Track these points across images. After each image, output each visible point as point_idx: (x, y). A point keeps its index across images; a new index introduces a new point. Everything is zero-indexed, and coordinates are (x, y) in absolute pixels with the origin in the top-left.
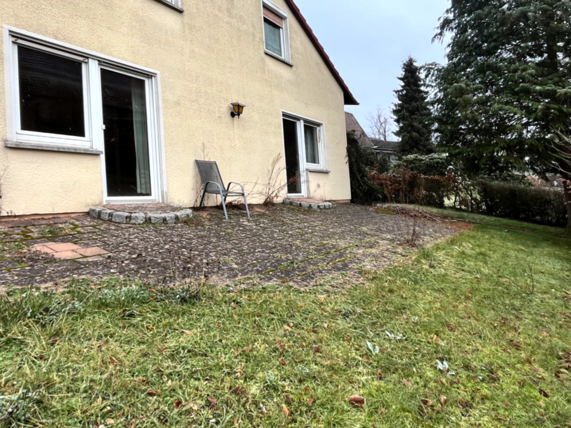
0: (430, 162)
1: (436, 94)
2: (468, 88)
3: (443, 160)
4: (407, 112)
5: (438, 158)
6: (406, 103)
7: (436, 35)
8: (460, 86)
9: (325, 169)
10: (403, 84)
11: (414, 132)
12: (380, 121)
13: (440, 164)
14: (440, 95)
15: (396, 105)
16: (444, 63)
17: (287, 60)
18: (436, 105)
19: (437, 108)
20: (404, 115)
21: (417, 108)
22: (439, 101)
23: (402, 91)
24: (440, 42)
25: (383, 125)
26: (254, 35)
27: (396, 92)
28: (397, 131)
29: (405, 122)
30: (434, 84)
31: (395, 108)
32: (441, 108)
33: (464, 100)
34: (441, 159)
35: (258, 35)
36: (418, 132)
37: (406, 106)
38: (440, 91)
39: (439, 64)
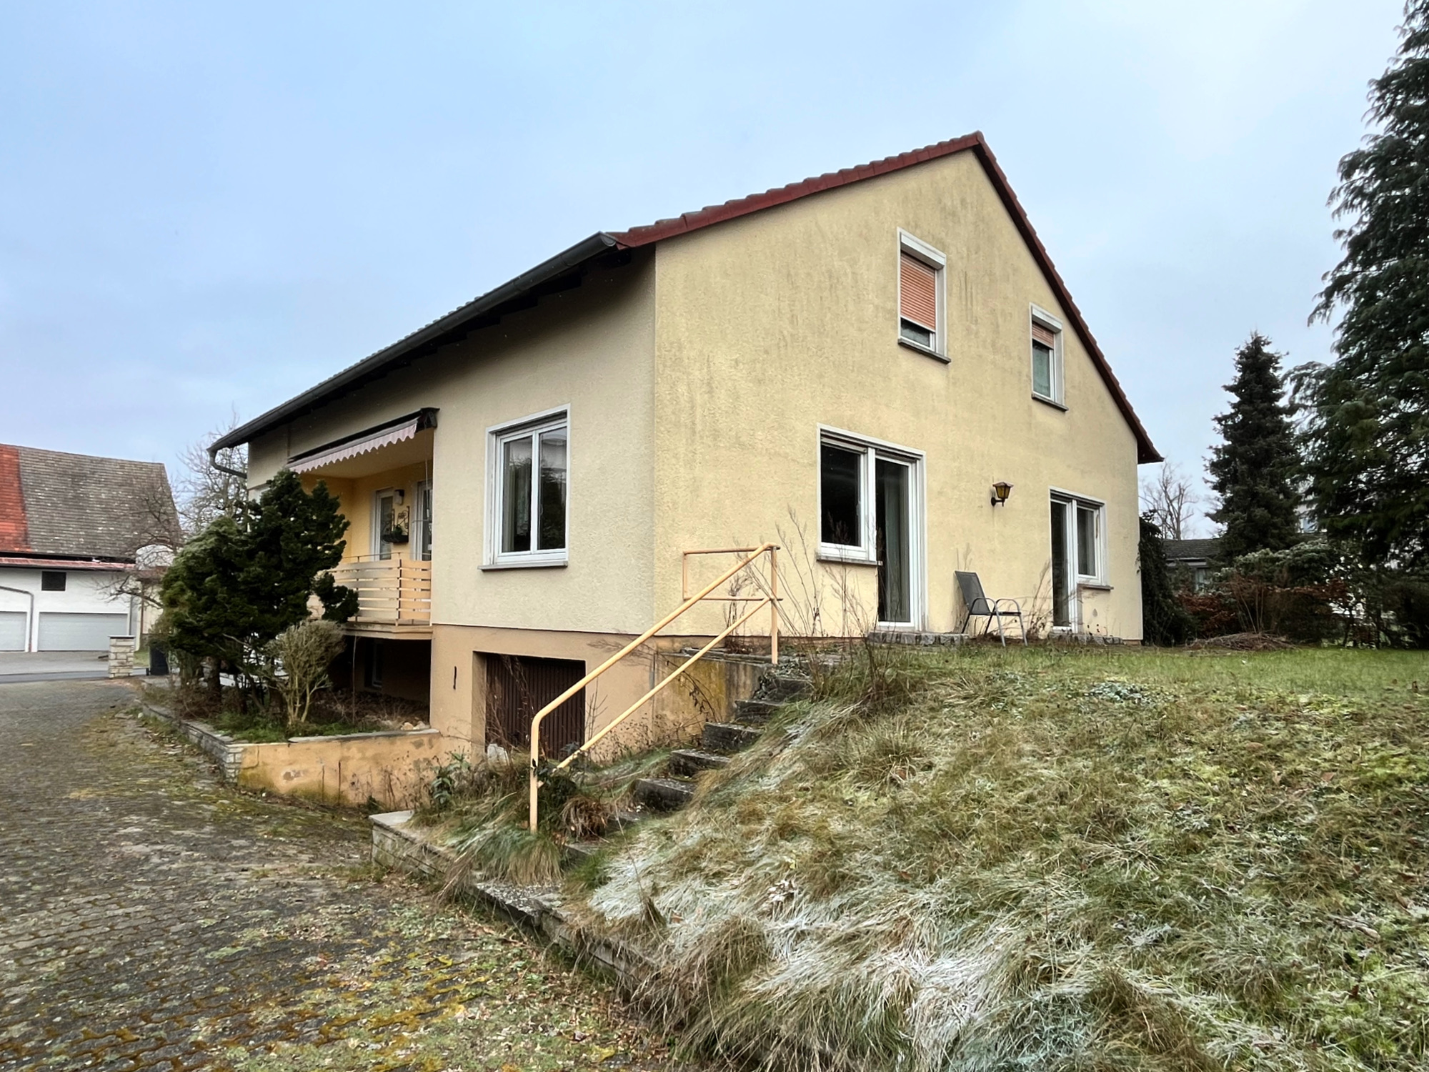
0: (1295, 562)
1: (1312, 422)
2: (1370, 407)
3: (1323, 554)
4: (1243, 464)
5: (1312, 551)
6: (1242, 444)
7: (1318, 309)
8: (1355, 405)
9: (1104, 584)
10: (1236, 399)
11: (1259, 506)
12: (1167, 496)
13: (1316, 562)
14: (1321, 423)
15: (1217, 451)
16: (1331, 359)
17: (1058, 402)
18: (1310, 444)
19: (1314, 448)
20: (1236, 471)
21: (1267, 451)
22: (1318, 434)
23: (1232, 416)
24: (1325, 320)
25: (1175, 504)
26: (1020, 373)
27: (1219, 420)
28: (1218, 511)
29: (1237, 487)
30: (1309, 403)
31: (1215, 458)
32: (1321, 446)
33: (1361, 428)
34: (1318, 552)
35: (1025, 371)
36: (1268, 506)
37: (1241, 449)
38: (1320, 416)
39: (1320, 365)
